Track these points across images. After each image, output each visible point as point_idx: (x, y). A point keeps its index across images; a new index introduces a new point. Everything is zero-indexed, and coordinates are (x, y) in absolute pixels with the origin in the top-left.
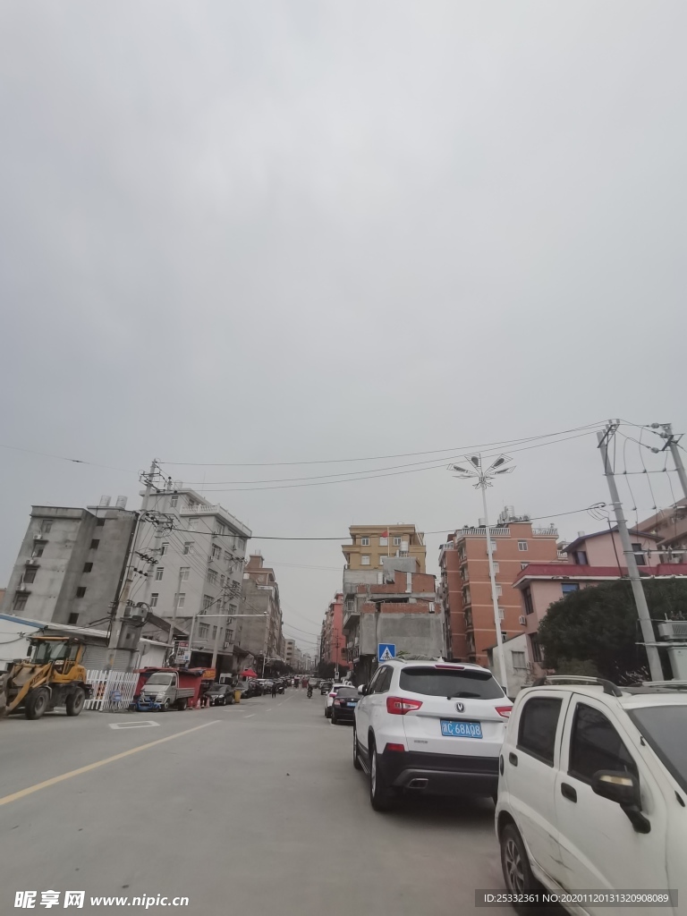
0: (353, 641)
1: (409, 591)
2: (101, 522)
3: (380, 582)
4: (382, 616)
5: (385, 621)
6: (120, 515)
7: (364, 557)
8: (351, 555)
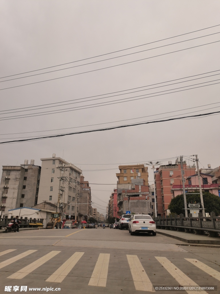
0: (121, 209)
1: (140, 192)
2: (26, 170)
3: (130, 189)
4: (130, 201)
5: (131, 203)
6: (33, 167)
7: (124, 178)
8: (120, 177)
